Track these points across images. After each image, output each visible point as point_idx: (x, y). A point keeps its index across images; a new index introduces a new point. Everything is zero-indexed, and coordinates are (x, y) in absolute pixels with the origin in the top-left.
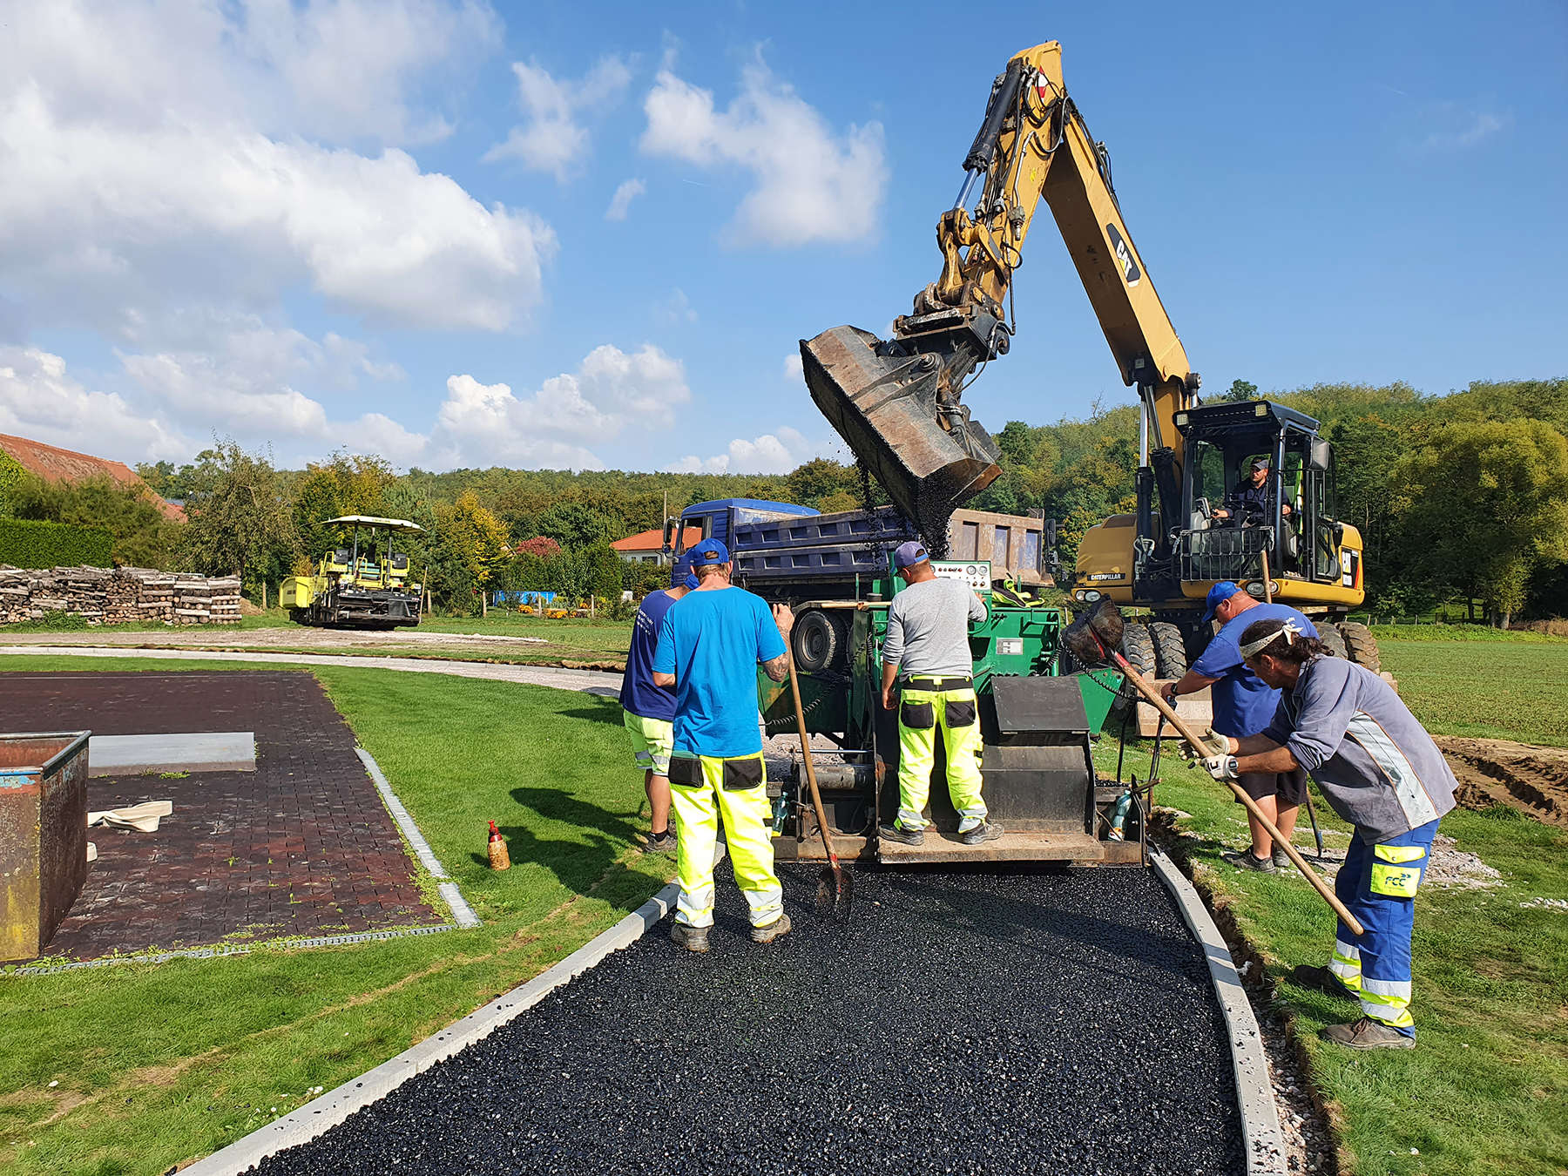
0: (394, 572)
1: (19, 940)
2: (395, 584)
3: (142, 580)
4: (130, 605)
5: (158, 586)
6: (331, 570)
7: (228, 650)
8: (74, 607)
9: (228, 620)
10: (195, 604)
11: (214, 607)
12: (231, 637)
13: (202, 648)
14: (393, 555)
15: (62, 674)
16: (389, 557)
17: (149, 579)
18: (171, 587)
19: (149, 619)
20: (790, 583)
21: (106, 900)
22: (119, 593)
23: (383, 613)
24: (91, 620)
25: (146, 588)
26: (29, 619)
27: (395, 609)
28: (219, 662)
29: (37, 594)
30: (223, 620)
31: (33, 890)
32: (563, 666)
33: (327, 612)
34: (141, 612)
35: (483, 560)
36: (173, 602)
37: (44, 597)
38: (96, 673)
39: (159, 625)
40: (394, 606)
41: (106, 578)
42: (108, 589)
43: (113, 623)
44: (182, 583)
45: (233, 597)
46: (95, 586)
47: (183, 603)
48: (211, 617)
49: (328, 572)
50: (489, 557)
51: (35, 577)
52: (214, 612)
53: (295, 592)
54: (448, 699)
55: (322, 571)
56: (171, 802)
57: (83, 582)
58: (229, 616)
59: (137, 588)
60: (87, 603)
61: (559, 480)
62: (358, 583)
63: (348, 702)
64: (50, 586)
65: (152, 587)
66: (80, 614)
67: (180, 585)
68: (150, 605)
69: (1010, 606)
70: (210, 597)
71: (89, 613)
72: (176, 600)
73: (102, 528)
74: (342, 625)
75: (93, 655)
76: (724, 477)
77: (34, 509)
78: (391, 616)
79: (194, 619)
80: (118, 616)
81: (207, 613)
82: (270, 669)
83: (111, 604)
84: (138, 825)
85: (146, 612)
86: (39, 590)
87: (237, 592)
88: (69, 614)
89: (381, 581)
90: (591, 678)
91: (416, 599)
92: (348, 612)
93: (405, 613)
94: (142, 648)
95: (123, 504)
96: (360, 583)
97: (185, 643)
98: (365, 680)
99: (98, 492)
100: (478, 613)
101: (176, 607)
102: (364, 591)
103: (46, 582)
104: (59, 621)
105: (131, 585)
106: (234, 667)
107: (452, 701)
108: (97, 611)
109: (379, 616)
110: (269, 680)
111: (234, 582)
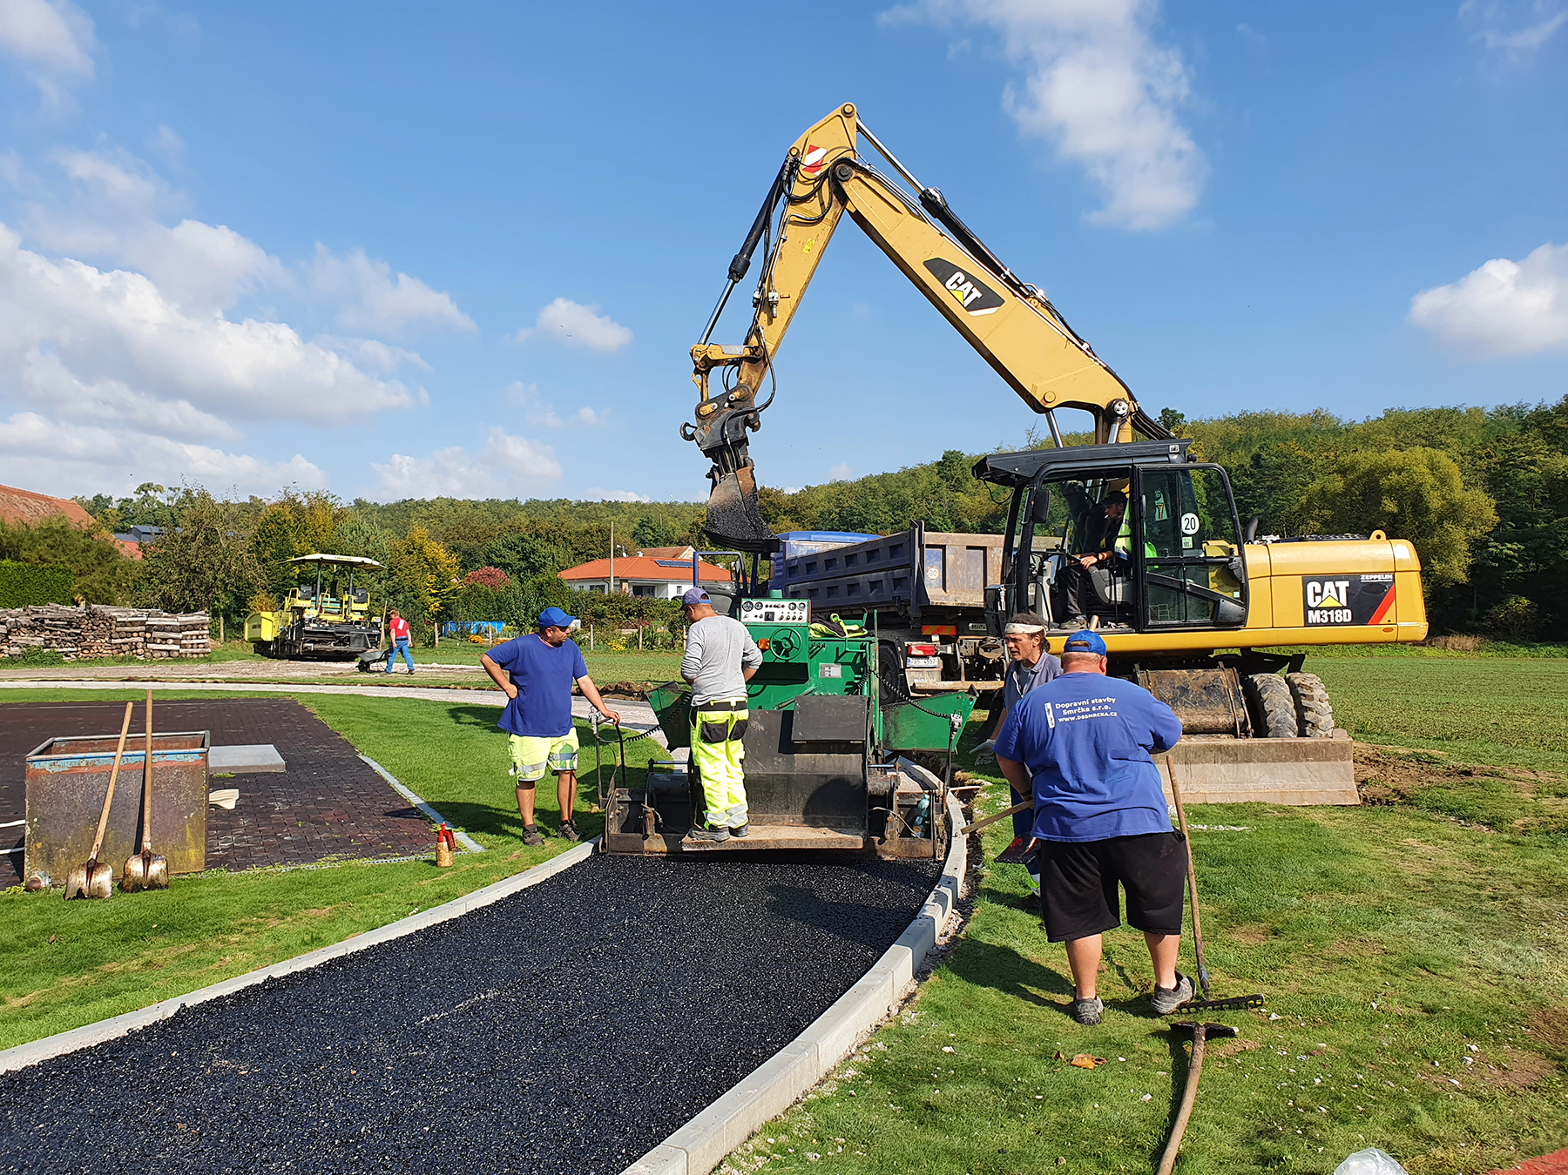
0: (355, 606)
1: (193, 859)
2: (356, 617)
3: (115, 617)
4: (103, 641)
5: (130, 622)
6: (295, 605)
7: (208, 681)
8: (50, 644)
9: (198, 654)
10: (166, 639)
11: (184, 642)
12: (206, 670)
13: (184, 680)
14: (354, 591)
16: (351, 592)
17: (120, 617)
18: (143, 623)
19: (122, 654)
22: (93, 630)
23: (345, 645)
24: (67, 656)
25: (119, 624)
26: (7, 655)
27: (356, 641)
28: (207, 692)
29: (15, 632)
30: (193, 654)
31: (201, 828)
33: (292, 645)
34: (114, 647)
35: (434, 592)
36: (145, 638)
37: (22, 634)
39: (131, 660)
40: (355, 638)
41: (80, 616)
42: (82, 626)
43: (88, 658)
44: (153, 619)
45: (202, 632)
46: (70, 624)
47: (155, 638)
48: (181, 651)
49: (292, 608)
50: (440, 589)
51: (11, 616)
52: (182, 646)
53: (260, 626)
54: (424, 718)
55: (286, 606)
56: (237, 790)
57: (59, 620)
58: (196, 650)
59: (110, 625)
60: (63, 640)
61: (505, 509)
62: (320, 617)
63: (339, 722)
64: (28, 625)
65: (125, 624)
66: (56, 650)
67: (151, 621)
68: (123, 641)
70: (181, 632)
71: (65, 650)
72: (148, 635)
73: (61, 567)
74: (307, 656)
75: (82, 687)
76: (671, 505)
78: (353, 648)
79: (165, 654)
80: (92, 651)
81: (178, 647)
82: (257, 697)
83: (86, 640)
85: (119, 647)
86: (18, 627)
87: (206, 628)
88: (45, 650)
89: (343, 615)
91: (376, 632)
92: (311, 645)
93: (366, 645)
94: (127, 680)
95: (82, 542)
96: (323, 617)
97: (165, 676)
98: (347, 704)
100: (430, 643)
101: (147, 643)
102: (327, 625)
103: (23, 620)
104: (37, 657)
105: (105, 622)
106: (224, 696)
107: (427, 720)
108: (73, 647)
109: (341, 648)
110: (259, 706)
111: (202, 618)
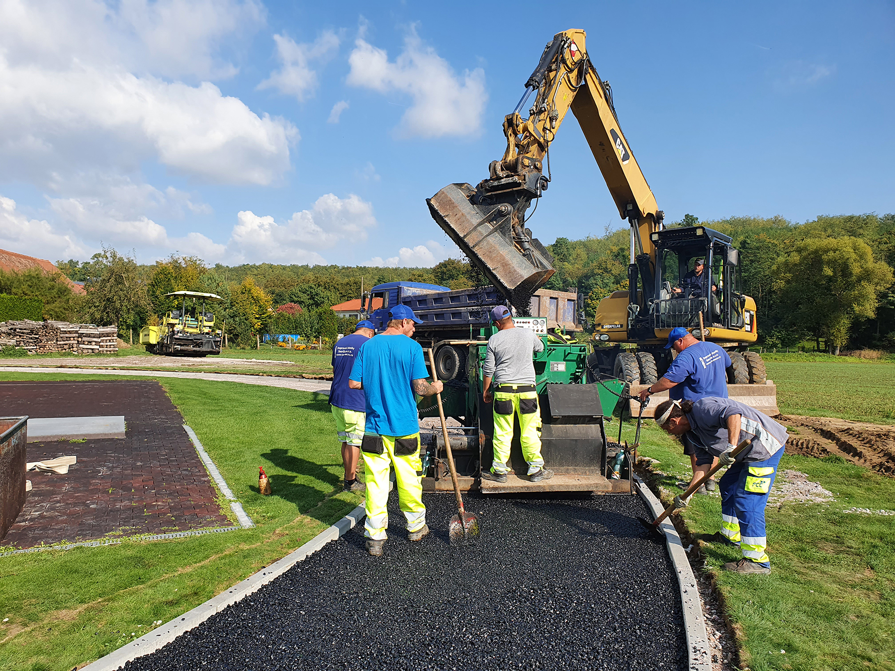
0: (206, 323)
2: (206, 330)
3: (60, 328)
4: (52, 343)
5: (69, 331)
6: (169, 322)
7: (109, 368)
8: (20, 344)
9: (110, 351)
10: (91, 342)
11: (101, 344)
12: (112, 361)
13: (95, 368)
14: (205, 314)
15: (13, 382)
16: (203, 315)
17: (64, 328)
18: (76, 332)
19: (64, 351)
20: (433, 329)
21: (37, 513)
22: (46, 336)
23: (200, 347)
24: (30, 351)
25: (62, 332)
27: (207, 344)
28: (104, 375)
30: (107, 351)
32: (303, 377)
33: (167, 346)
34: (59, 346)
35: (257, 316)
36: (78, 341)
37: (3, 338)
39: (69, 354)
40: (206, 343)
41: (39, 327)
42: (40, 333)
43: (43, 353)
44: (83, 330)
45: (113, 338)
46: (32, 332)
47: (84, 341)
48: (100, 349)
49: (168, 324)
50: (261, 315)
52: (101, 346)
53: (149, 335)
54: (237, 396)
55: (164, 323)
56: (75, 457)
57: (25, 329)
58: (109, 349)
59: (57, 332)
60: (27, 342)
61: (301, 270)
62: (185, 330)
63: (179, 398)
64: (6, 332)
65: (65, 332)
66: (23, 348)
67: (82, 331)
68: (64, 342)
69: (558, 343)
70: (100, 338)
71: (29, 347)
72: (80, 339)
73: (36, 298)
74: (176, 354)
75: (31, 371)
76: (396, 269)
78: (204, 349)
79: (90, 351)
80: (45, 349)
81: (98, 347)
82: (134, 379)
83: (42, 342)
84: (56, 470)
85: (62, 346)
87: (115, 335)
88: (17, 348)
91: (219, 339)
92: (179, 346)
93: (212, 347)
94: (59, 367)
95: (49, 284)
96: (186, 329)
97: (85, 365)
98: (189, 385)
99: (34, 277)
100: (254, 347)
101: (79, 344)
102: (189, 334)
103: (3, 329)
104: (11, 352)
105: (53, 331)
106: (113, 378)
107: (239, 398)
108: (33, 346)
109: (197, 349)
110: (133, 386)
111: (113, 329)
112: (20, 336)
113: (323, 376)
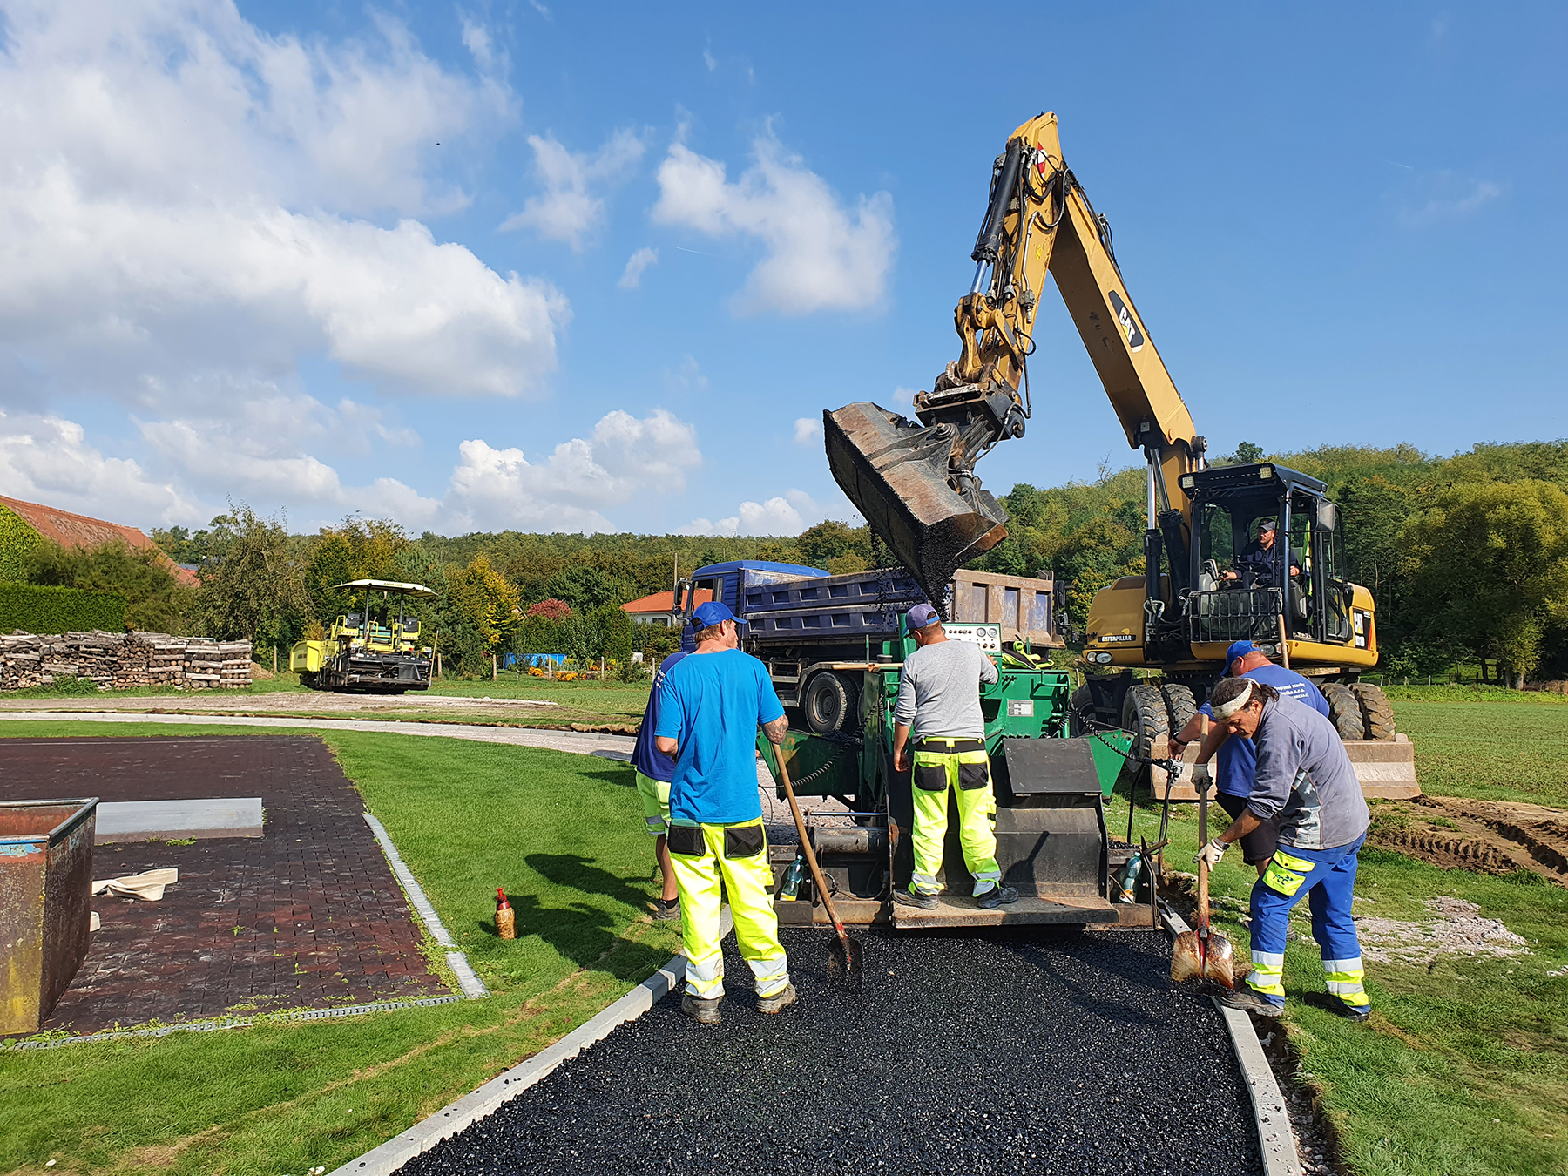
0: (405, 636)
1: (20, 1013)
2: (405, 647)
3: (153, 644)
4: (140, 669)
5: (169, 650)
6: (342, 634)
7: (237, 714)
8: (84, 672)
9: (238, 684)
10: (205, 669)
11: (224, 671)
12: (241, 702)
13: (211, 713)
14: (405, 619)
15: (71, 739)
16: (401, 620)
17: (160, 644)
18: (182, 651)
19: (160, 684)
20: (801, 644)
21: (108, 971)
22: (130, 658)
23: (393, 676)
24: (101, 685)
25: (157, 652)
26: (39, 684)
27: (405, 672)
28: (228, 727)
29: (48, 659)
30: (233, 684)
31: (34, 962)
32: (573, 729)
33: (338, 676)
34: (151, 677)
35: (494, 623)
36: (184, 667)
37: (55, 662)
38: (104, 738)
39: (169, 690)
40: (404, 669)
41: (117, 643)
42: (119, 654)
43: (124, 688)
44: (193, 647)
45: (243, 661)
46: (106, 651)
47: (194, 667)
48: (222, 681)
49: (339, 636)
50: (500, 620)
51: (46, 642)
52: (224, 676)
53: (305, 656)
54: (456, 763)
55: (333, 635)
56: (176, 870)
57: (94, 647)
58: (237, 680)
59: (148, 652)
60: (98, 668)
61: (570, 543)
62: (369, 647)
63: (358, 767)
64: (61, 651)
65: (163, 652)
66: (91, 679)
67: (191, 649)
68: (161, 669)
69: (1020, 667)
70: (221, 661)
71: (100, 678)
72: (187, 664)
73: (115, 593)
74: (352, 688)
75: (102, 720)
76: (734, 539)
77: (49, 574)
78: (400, 680)
79: (204, 684)
80: (128, 680)
81: (218, 677)
82: (280, 733)
83: (122, 668)
84: (143, 893)
85: (156, 676)
86: (51, 654)
87: (248, 657)
88: (79, 679)
89: (392, 645)
90: (601, 741)
91: (427, 663)
92: (358, 676)
93: (415, 677)
94: (151, 713)
95: (137, 569)
96: (371, 646)
97: (194, 708)
98: (375, 744)
99: (112, 557)
100: (488, 676)
101: (186, 672)
102: (375, 655)
103: (58, 647)
104: (69, 686)
105: (143, 649)
106: (243, 732)
107: (462, 765)
108: (108, 676)
109: (389, 680)
110: (278, 745)
111: (244, 646)
112: (86, 659)
113: (607, 726)
